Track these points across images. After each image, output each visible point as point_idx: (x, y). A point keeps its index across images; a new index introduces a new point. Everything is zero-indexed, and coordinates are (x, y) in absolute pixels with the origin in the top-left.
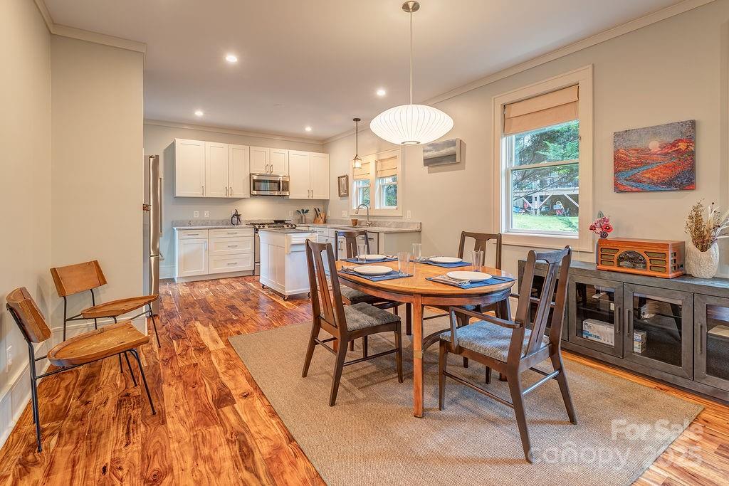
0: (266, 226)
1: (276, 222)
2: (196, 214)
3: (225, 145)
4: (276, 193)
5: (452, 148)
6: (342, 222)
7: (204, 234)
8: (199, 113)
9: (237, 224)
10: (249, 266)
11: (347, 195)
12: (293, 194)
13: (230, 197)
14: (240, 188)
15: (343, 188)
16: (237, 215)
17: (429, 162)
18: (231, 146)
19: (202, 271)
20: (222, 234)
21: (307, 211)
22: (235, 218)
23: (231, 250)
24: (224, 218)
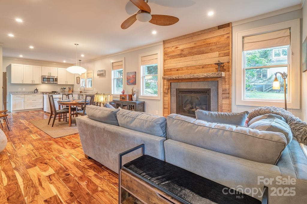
0: (48, 93)
1: (52, 92)
2: (20, 89)
3: (32, 66)
4: (52, 82)
5: (103, 72)
6: (78, 92)
7: (23, 96)
8: (21, 56)
9: (37, 93)
10: (41, 107)
11: (79, 83)
12: (59, 82)
13: (34, 83)
14: (38, 80)
15: (78, 81)
16: (37, 90)
17: (98, 75)
18: (34, 66)
19: (22, 108)
20: (31, 96)
21: (65, 88)
22: (36, 91)
23: (34, 101)
24: (31, 91)
